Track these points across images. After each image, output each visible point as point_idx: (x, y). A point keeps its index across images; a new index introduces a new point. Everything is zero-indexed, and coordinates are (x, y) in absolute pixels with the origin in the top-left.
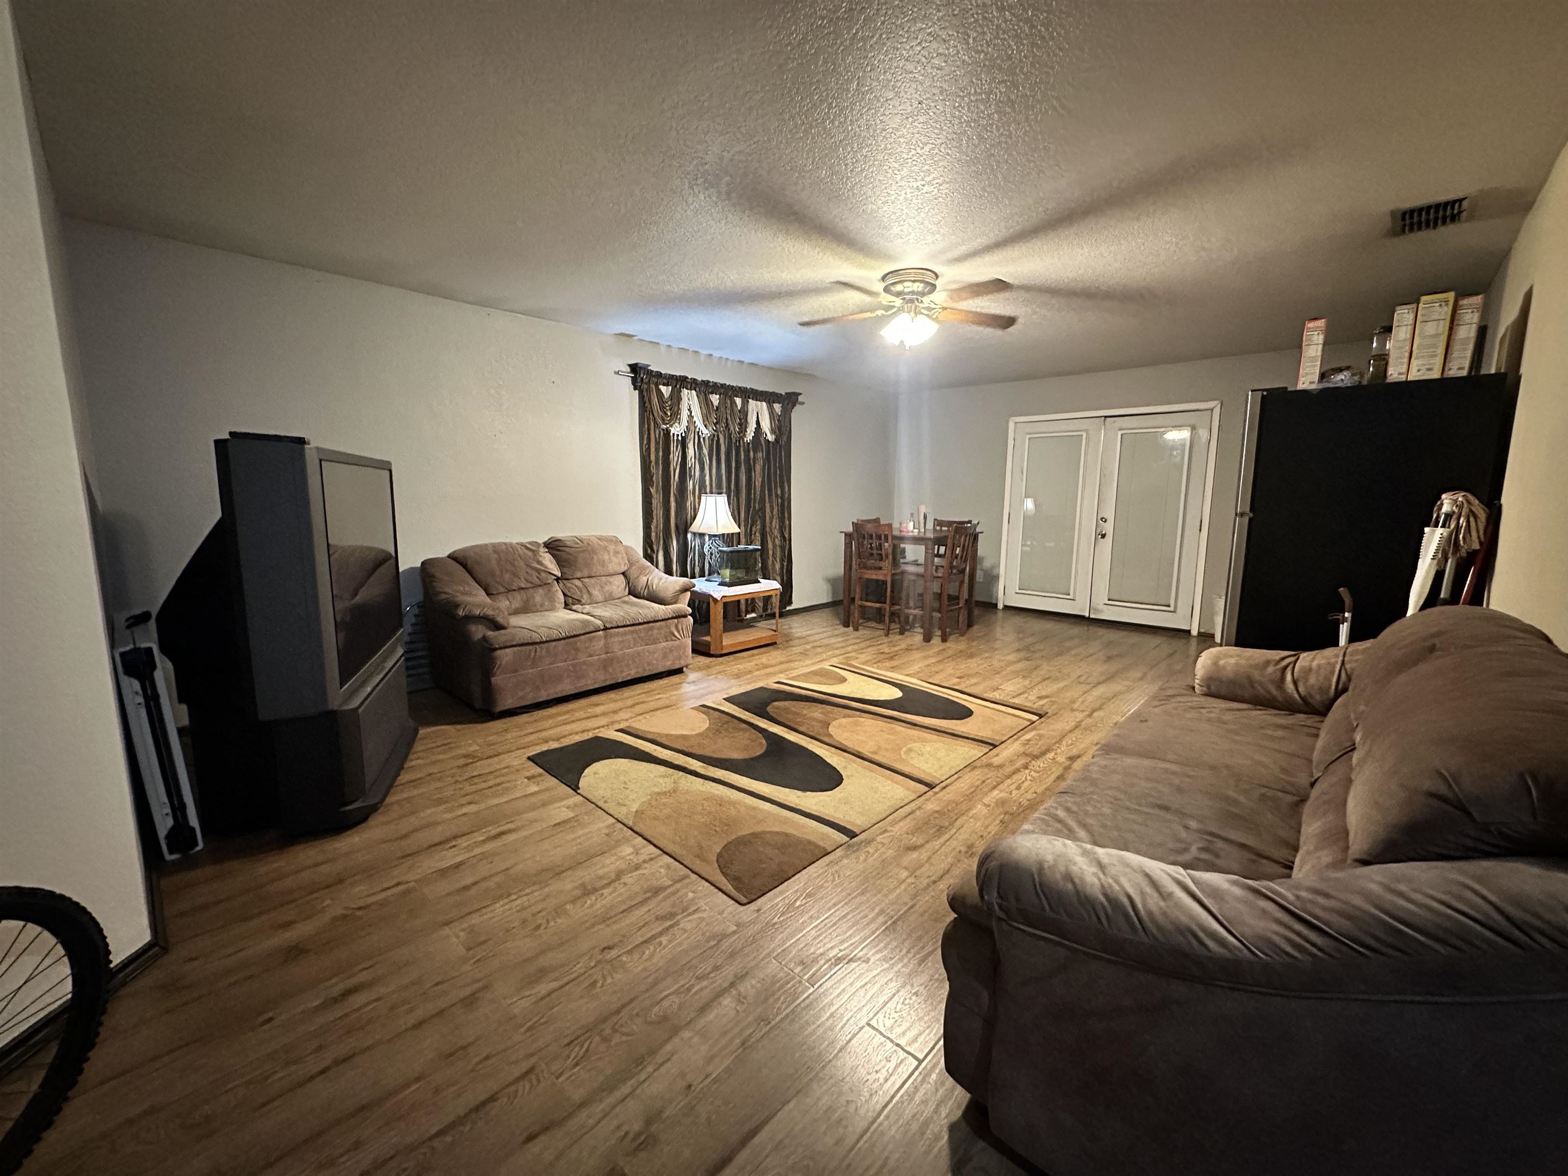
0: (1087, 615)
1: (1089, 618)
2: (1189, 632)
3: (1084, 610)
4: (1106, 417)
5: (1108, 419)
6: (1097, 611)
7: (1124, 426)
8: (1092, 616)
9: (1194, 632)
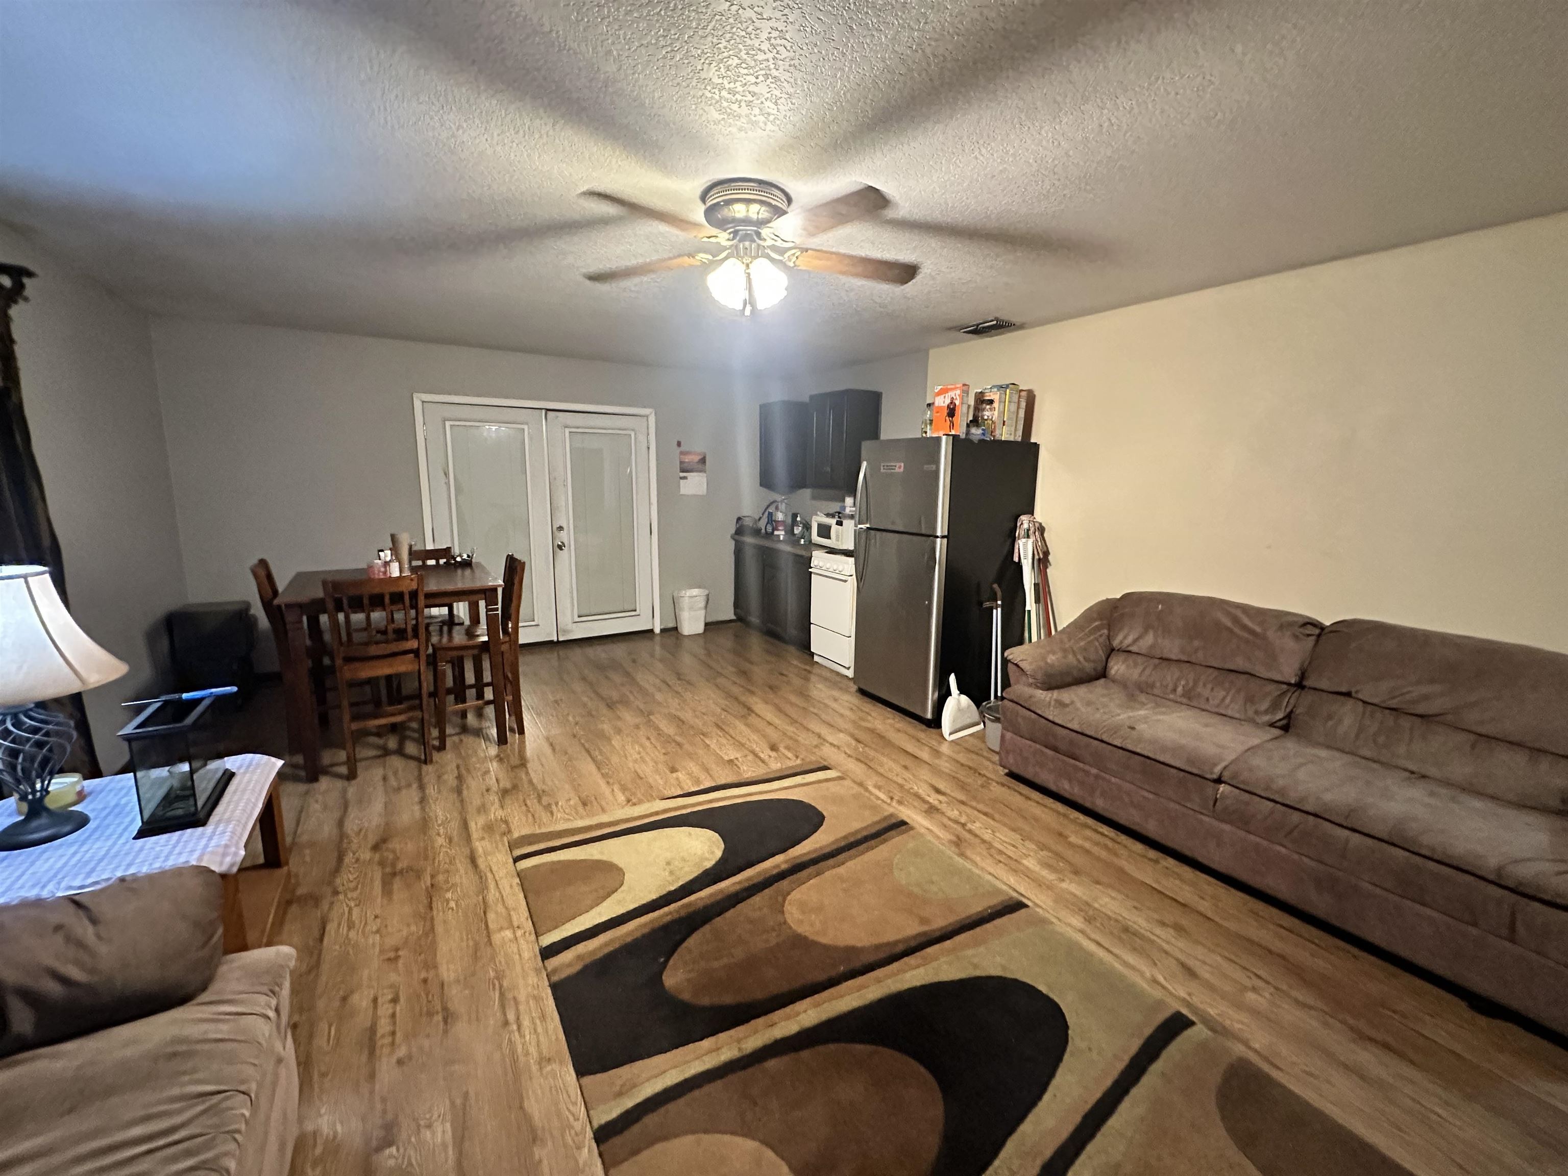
0: (555, 639)
1: (558, 642)
2: (651, 631)
3: (550, 634)
4: (548, 410)
5: (550, 413)
6: (565, 632)
7: (569, 423)
8: (560, 639)
9: (657, 631)
